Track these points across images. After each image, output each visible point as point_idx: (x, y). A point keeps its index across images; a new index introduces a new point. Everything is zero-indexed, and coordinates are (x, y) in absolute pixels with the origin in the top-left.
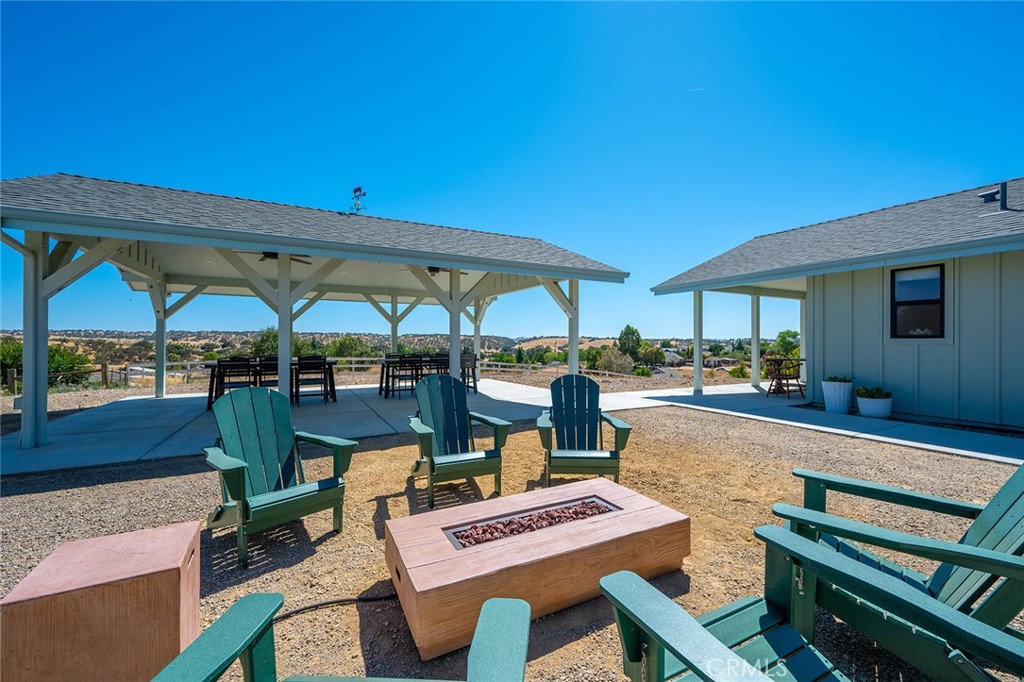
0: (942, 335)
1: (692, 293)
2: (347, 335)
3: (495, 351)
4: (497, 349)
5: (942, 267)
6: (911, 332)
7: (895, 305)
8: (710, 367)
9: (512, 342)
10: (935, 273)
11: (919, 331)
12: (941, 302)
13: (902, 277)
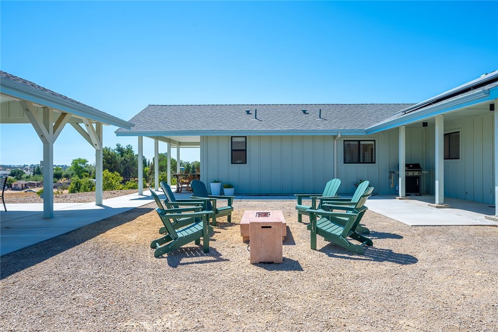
0: (246, 163)
1: (137, 137)
5: (246, 137)
6: (237, 162)
7: (232, 150)
10: (243, 139)
11: (239, 161)
12: (245, 150)
13: (235, 140)
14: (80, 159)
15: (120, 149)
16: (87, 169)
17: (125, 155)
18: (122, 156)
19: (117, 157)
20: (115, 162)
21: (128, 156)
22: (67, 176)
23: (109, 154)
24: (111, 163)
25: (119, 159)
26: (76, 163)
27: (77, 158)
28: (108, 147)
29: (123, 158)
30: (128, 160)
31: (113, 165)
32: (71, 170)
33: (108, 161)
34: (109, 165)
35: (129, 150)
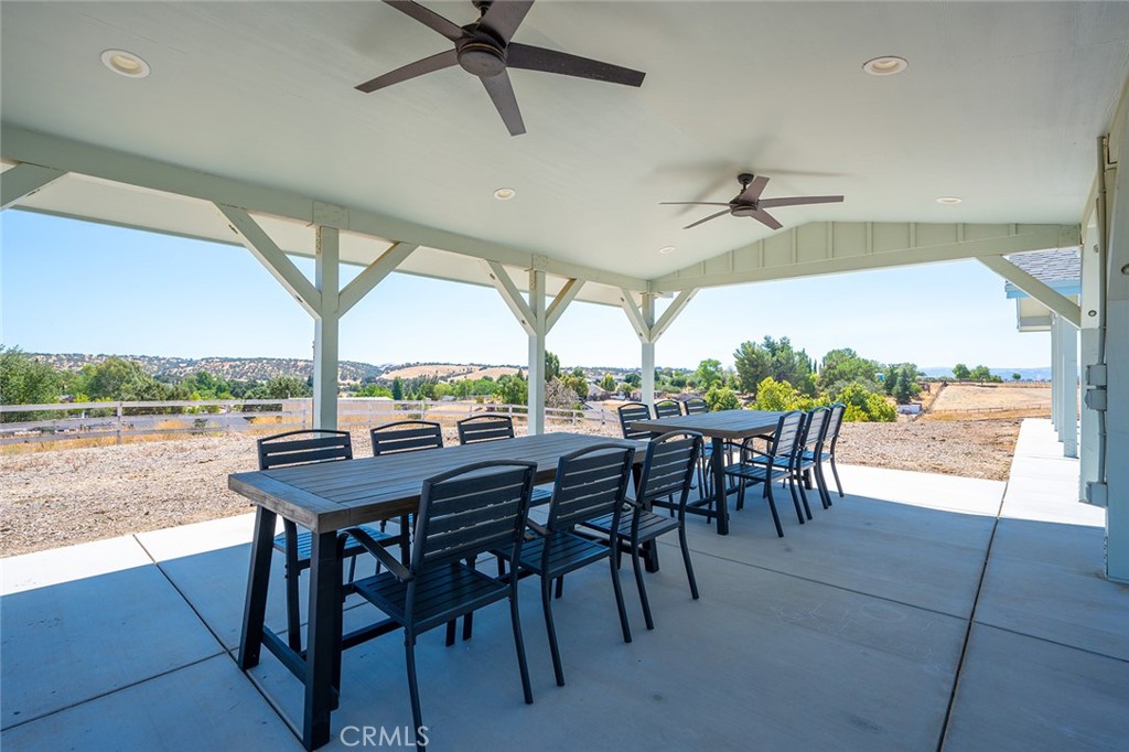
2: (114, 358)
3: (352, 382)
4: (355, 379)
9: (378, 371)
14: (710, 361)
15: (770, 345)
16: (719, 374)
17: (778, 353)
18: (774, 355)
19: (766, 358)
20: (764, 364)
21: (783, 354)
22: (692, 385)
23: (753, 353)
24: (756, 366)
25: (769, 359)
26: (704, 365)
27: (706, 359)
28: (752, 341)
29: (775, 358)
30: (784, 361)
31: (760, 369)
32: (697, 375)
33: (752, 363)
34: (753, 369)
35: (785, 345)
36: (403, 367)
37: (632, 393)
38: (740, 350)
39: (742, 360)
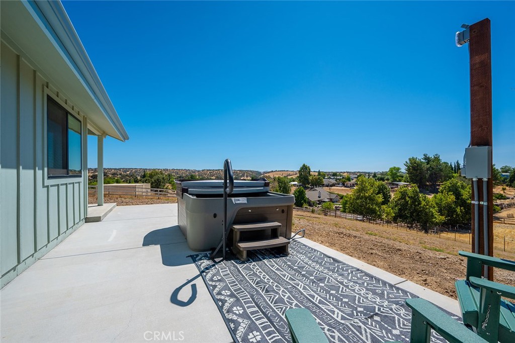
2: (154, 170)
8: (348, 187)
9: (261, 174)
14: (394, 168)
15: (428, 159)
16: (399, 174)
17: (431, 163)
18: (428, 164)
19: (423, 165)
20: (421, 169)
21: (435, 163)
23: (415, 163)
24: (417, 170)
25: (425, 166)
26: (391, 170)
27: (392, 166)
28: (415, 157)
29: (429, 166)
30: (435, 167)
32: (388, 175)
33: (414, 168)
34: (415, 172)
35: (437, 159)
36: (270, 172)
37: (346, 183)
38: (408, 162)
39: (408, 167)
